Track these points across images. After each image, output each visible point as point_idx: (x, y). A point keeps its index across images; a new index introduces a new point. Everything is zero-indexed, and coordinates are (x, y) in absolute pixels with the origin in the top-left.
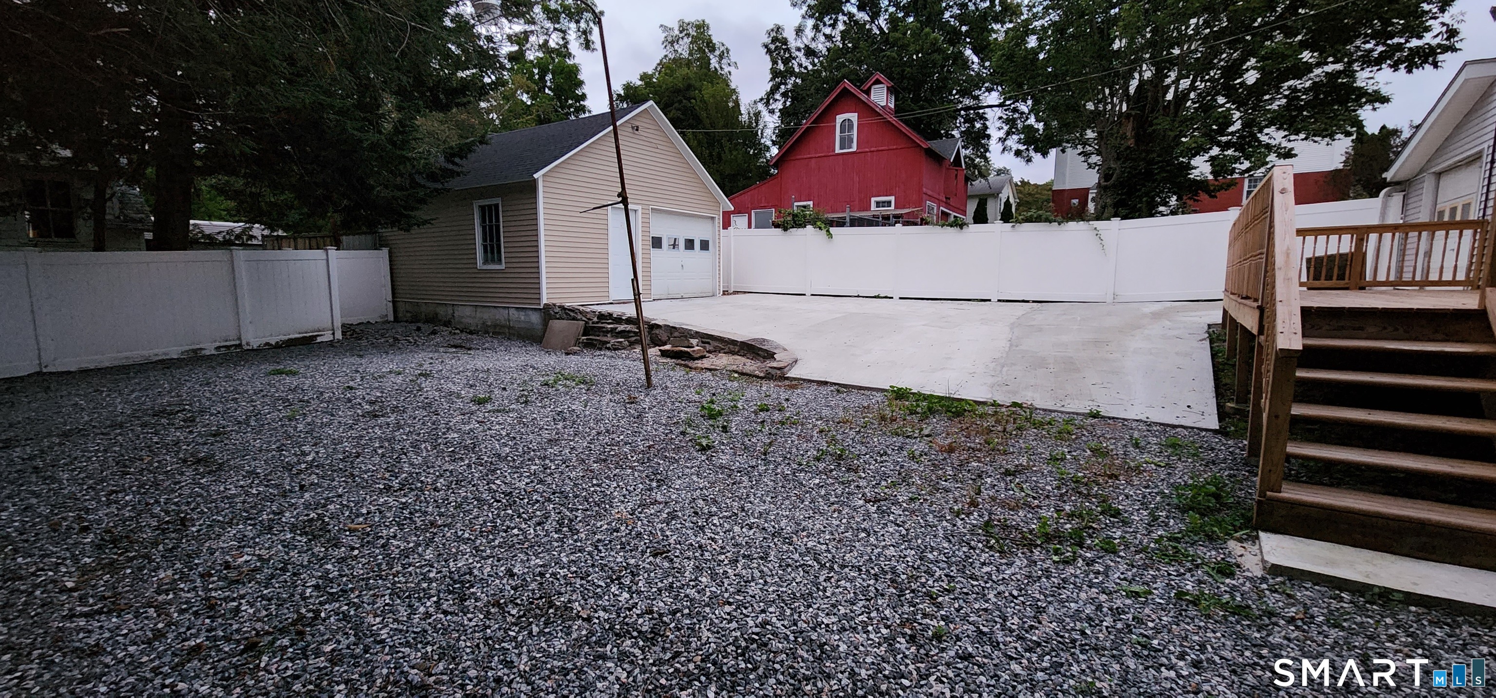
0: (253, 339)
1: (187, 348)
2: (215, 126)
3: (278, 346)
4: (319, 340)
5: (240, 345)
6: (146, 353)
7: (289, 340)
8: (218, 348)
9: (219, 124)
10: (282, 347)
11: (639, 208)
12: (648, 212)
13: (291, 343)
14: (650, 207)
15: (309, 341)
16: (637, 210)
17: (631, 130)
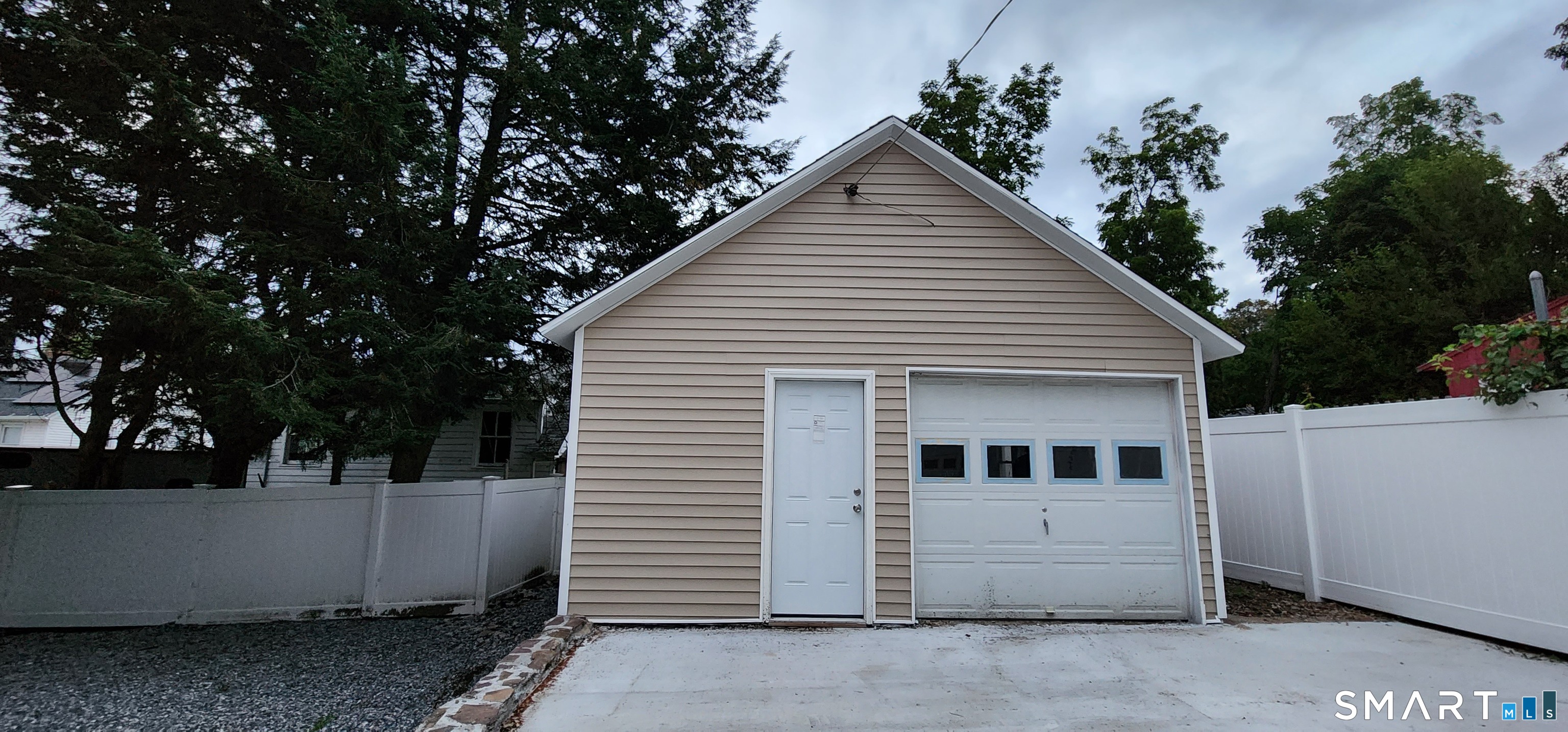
3: (404, 616)
4: (456, 611)
5: (359, 611)
7: (421, 607)
8: (338, 611)
10: (408, 618)
11: (869, 375)
12: (897, 383)
13: (420, 613)
14: (908, 369)
15: (440, 612)
16: (862, 383)
17: (844, 198)
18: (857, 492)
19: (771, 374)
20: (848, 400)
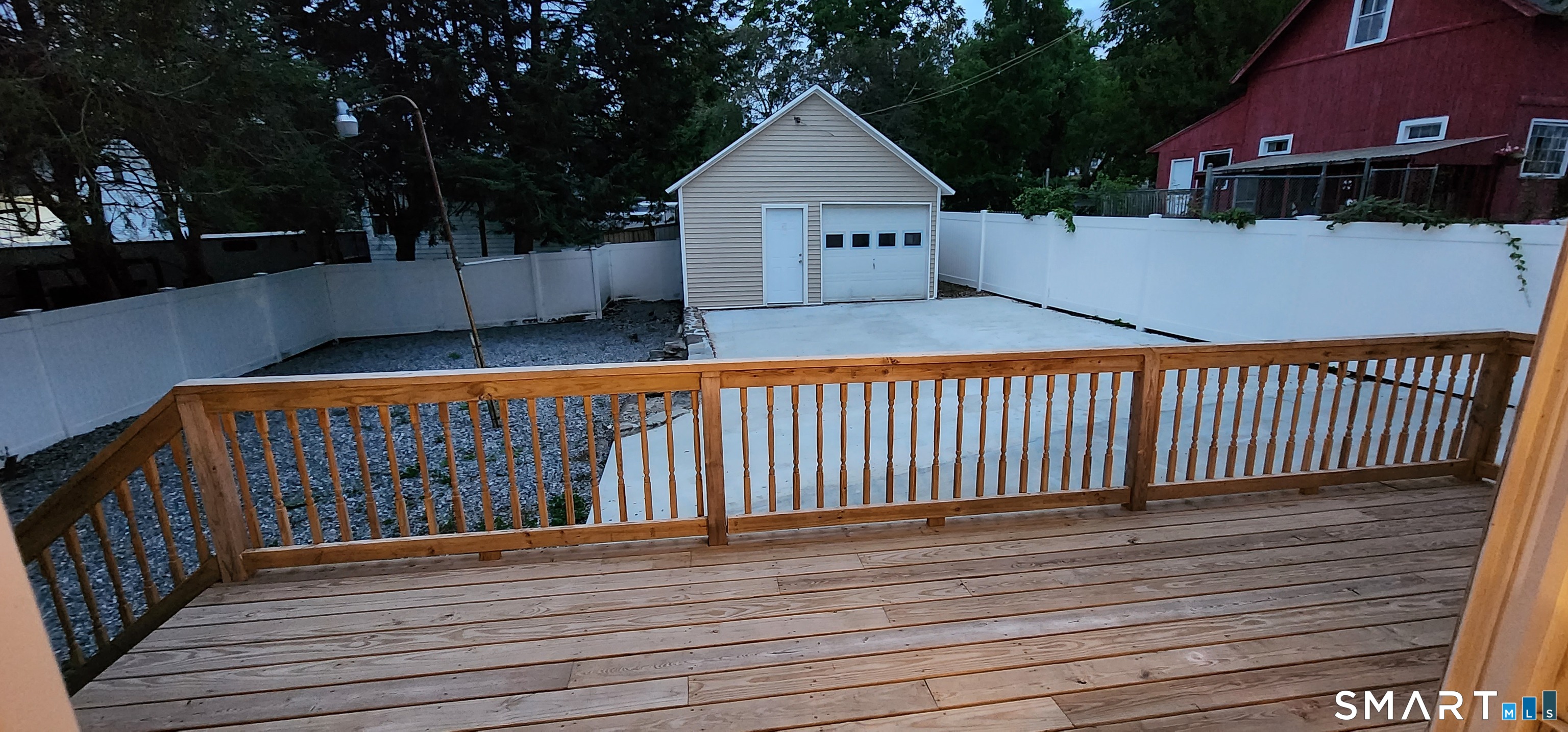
0: (545, 316)
1: (506, 320)
2: (485, 147)
3: (559, 322)
4: (587, 318)
5: (536, 320)
6: (485, 322)
7: (567, 317)
8: (524, 321)
9: (487, 145)
10: (562, 322)
11: (805, 206)
12: (817, 209)
13: (568, 320)
14: (821, 203)
15: (580, 319)
16: (802, 209)
17: (794, 122)
18: (800, 255)
19: (764, 206)
20: (797, 216)
